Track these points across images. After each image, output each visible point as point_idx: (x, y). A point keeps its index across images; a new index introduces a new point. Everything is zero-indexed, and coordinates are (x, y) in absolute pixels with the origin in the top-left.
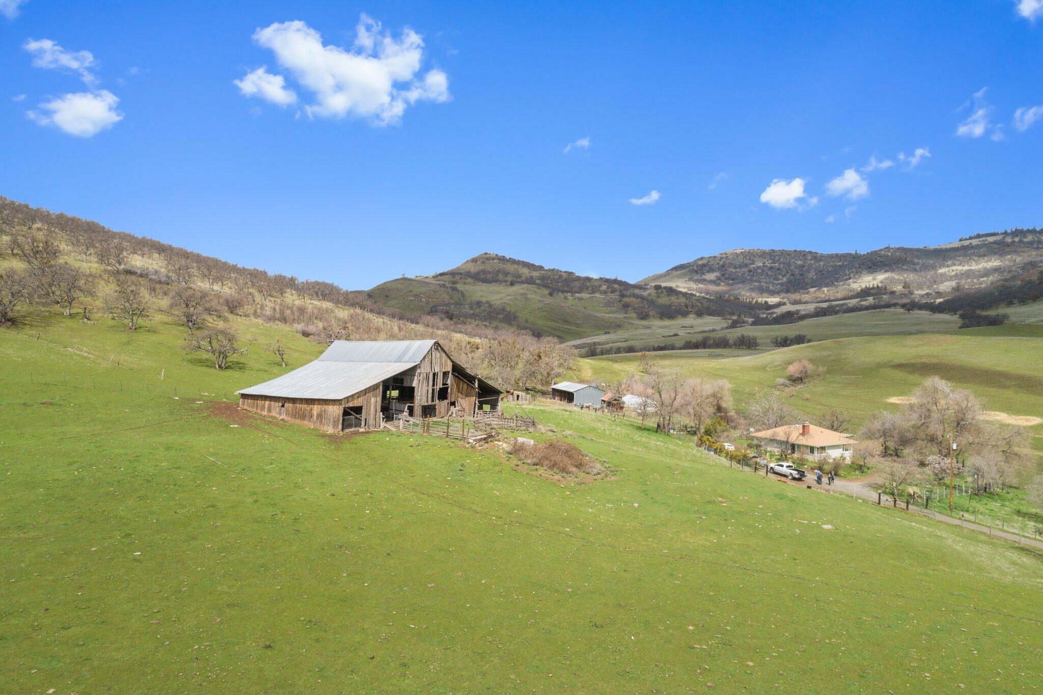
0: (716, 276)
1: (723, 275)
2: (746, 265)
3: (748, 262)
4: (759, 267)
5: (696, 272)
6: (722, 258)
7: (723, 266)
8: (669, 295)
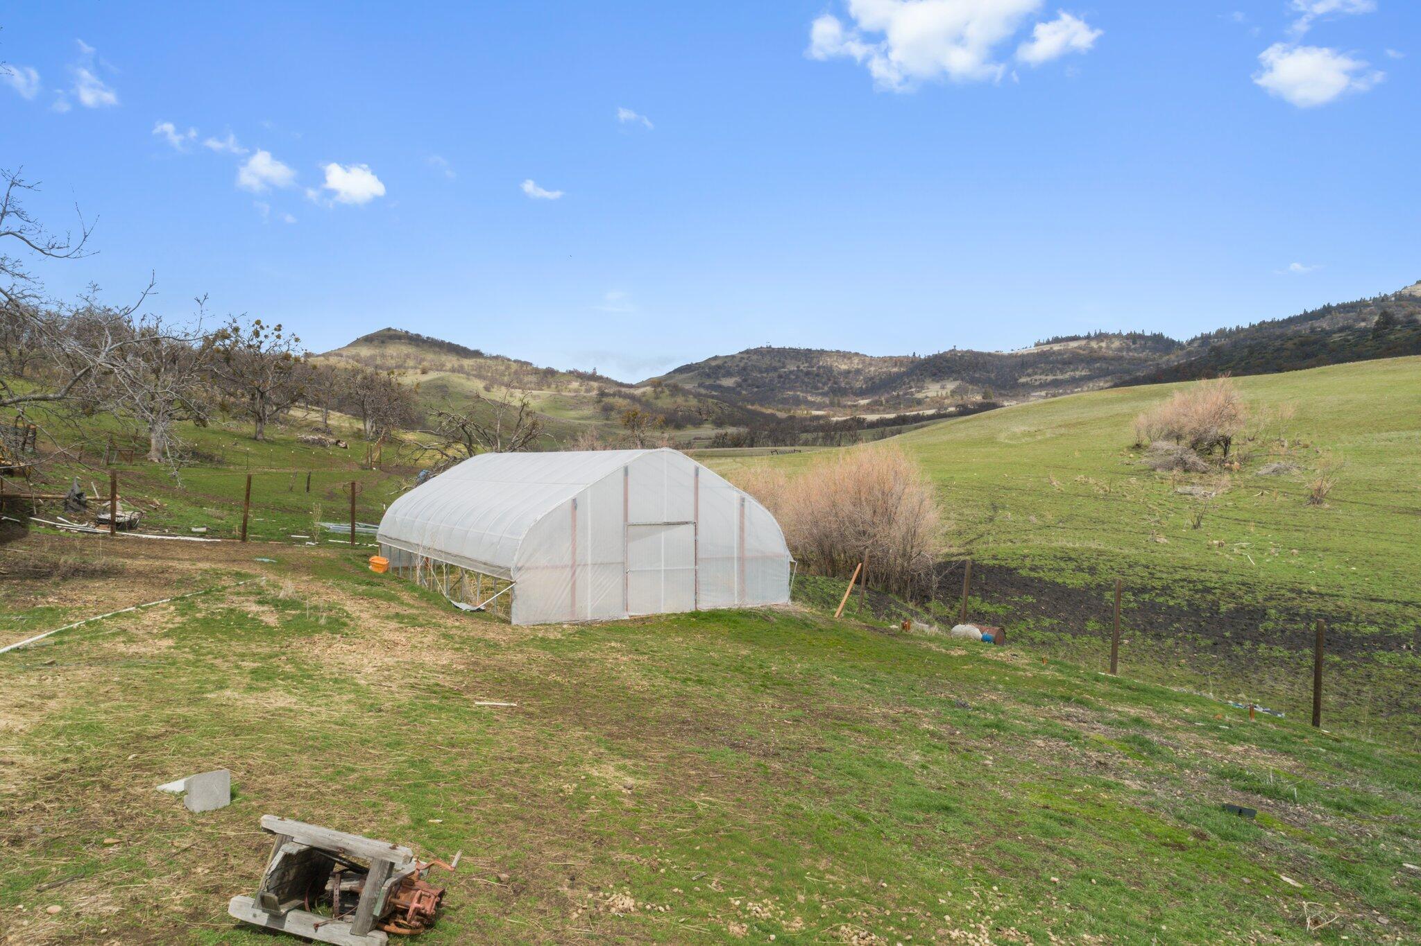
0: (736, 382)
1: (745, 380)
2: (775, 369)
3: (778, 364)
4: (791, 372)
5: (709, 376)
6: (742, 358)
7: (744, 369)
8: (672, 395)
